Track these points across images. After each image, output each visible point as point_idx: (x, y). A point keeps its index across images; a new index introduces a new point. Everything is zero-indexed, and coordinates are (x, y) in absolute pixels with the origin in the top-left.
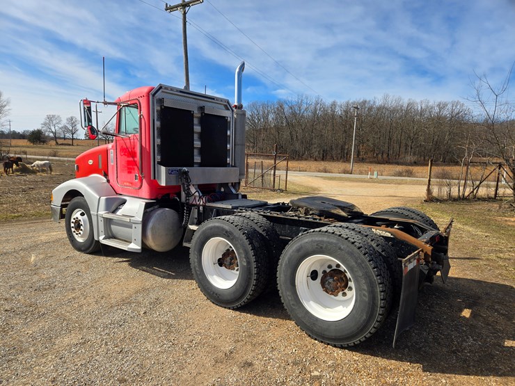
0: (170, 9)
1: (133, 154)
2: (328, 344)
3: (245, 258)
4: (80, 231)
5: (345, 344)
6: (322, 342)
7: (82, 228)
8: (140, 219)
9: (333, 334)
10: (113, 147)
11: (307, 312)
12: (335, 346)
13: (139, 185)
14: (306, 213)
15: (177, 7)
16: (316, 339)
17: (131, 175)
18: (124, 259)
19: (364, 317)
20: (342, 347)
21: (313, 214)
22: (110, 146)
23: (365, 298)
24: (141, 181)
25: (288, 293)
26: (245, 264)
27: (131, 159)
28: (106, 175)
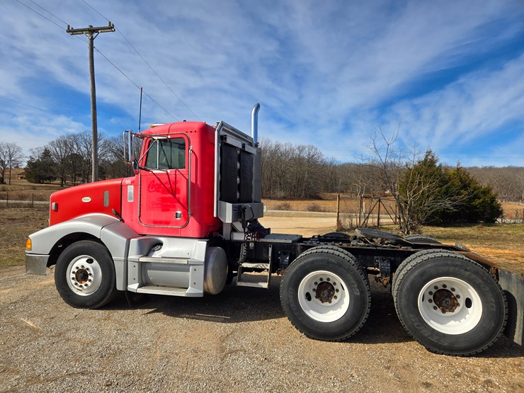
0: (72, 32)
1: (174, 190)
2: (456, 356)
3: (358, 288)
4: (88, 282)
5: (473, 352)
6: (449, 355)
7: (90, 277)
8: (203, 260)
9: (462, 345)
10: (133, 183)
11: (433, 330)
12: (463, 356)
13: (184, 223)
14: (382, 242)
15: (82, 31)
16: (442, 354)
17: (168, 213)
18: (150, 310)
19: (493, 325)
20: (470, 356)
21: (388, 243)
22: (127, 181)
23: (492, 309)
24: (187, 219)
25: (411, 316)
26: (358, 294)
27: (169, 195)
28: (118, 214)
